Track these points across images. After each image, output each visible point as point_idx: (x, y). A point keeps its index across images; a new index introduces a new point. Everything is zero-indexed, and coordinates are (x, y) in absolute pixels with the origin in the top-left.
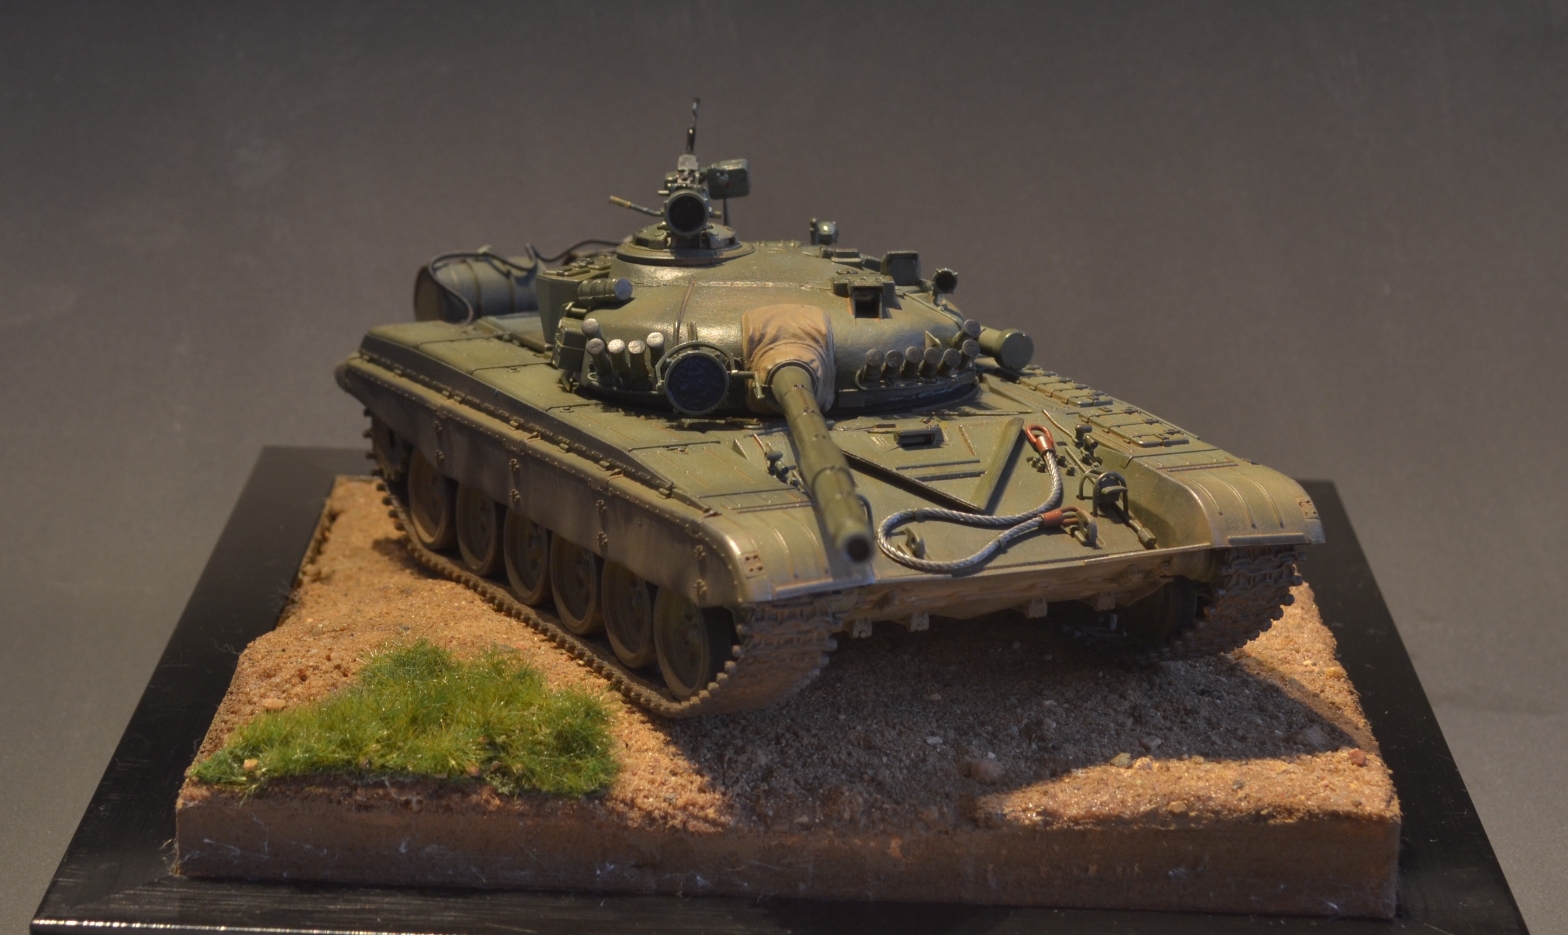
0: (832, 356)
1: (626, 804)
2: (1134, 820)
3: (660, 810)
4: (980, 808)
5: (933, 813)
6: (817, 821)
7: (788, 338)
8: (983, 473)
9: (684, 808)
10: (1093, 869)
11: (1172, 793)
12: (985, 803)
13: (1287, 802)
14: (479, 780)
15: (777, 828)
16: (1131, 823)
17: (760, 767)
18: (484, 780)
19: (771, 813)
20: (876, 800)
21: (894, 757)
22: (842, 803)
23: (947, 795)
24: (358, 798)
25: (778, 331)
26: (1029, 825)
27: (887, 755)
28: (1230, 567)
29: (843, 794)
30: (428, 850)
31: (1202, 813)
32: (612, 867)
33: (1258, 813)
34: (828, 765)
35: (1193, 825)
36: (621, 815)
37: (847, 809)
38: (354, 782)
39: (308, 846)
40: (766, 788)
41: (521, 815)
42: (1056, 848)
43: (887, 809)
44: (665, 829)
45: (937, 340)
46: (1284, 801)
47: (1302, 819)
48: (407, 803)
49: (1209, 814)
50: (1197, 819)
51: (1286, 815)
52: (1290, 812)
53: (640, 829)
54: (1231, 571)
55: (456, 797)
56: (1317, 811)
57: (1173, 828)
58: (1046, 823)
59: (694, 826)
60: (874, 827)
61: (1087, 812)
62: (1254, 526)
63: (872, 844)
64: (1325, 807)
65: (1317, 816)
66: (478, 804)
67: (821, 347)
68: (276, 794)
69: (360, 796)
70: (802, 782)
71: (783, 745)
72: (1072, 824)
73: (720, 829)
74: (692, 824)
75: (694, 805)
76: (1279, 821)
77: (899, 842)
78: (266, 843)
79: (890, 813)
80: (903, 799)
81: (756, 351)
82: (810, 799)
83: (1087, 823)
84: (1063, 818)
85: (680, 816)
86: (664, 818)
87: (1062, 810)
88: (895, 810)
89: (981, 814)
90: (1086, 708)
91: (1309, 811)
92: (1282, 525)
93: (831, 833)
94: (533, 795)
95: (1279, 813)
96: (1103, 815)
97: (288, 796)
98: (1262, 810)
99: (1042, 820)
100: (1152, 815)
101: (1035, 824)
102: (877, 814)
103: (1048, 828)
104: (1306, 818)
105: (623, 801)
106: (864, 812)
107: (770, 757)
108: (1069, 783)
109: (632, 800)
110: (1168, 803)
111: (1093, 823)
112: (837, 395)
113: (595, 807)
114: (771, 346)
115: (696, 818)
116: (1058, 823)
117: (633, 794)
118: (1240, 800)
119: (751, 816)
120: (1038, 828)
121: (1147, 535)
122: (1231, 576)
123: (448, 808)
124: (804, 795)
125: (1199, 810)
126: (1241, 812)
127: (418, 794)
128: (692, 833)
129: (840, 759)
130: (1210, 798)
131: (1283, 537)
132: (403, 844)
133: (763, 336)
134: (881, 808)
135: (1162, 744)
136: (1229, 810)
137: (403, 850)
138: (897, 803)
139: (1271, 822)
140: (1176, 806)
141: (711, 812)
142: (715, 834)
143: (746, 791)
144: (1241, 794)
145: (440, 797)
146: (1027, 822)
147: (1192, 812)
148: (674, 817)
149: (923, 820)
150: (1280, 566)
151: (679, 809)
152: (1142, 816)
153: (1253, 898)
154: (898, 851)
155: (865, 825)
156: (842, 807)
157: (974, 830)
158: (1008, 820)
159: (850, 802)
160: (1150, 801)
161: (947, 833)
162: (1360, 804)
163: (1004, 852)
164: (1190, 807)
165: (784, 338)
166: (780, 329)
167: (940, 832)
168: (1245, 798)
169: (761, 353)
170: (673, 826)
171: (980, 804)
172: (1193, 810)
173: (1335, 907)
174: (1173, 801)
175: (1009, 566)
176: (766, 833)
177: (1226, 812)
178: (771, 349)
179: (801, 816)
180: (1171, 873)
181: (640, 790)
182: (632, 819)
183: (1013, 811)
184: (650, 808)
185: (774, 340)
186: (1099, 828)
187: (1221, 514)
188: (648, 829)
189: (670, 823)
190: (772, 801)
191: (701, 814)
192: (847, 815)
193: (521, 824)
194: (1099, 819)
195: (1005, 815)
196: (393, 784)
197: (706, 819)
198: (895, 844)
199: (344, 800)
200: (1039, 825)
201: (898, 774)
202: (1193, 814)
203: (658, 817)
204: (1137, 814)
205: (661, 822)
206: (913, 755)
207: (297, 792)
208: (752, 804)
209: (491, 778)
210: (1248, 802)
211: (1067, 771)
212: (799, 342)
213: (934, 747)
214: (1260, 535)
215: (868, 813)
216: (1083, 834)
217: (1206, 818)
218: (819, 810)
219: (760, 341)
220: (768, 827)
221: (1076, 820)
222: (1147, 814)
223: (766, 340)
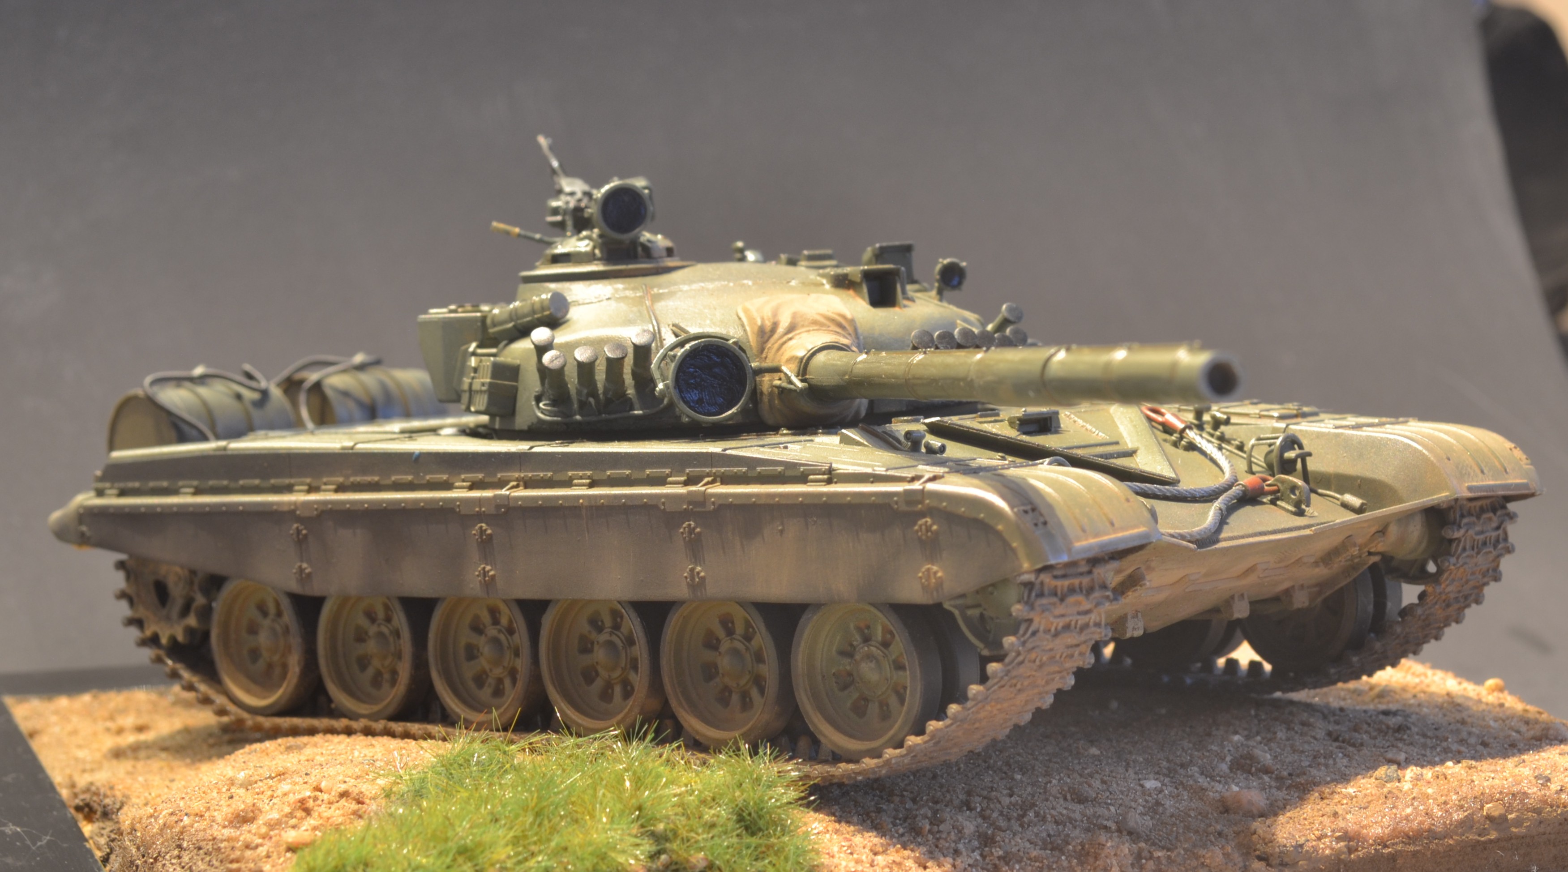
2: (1446, 835)
7: (808, 326)
11: (1484, 796)
16: (1445, 837)
17: (973, 833)
20: (1141, 850)
23: (1220, 834)
25: (792, 318)
26: (1331, 855)
28: (1460, 527)
29: (1103, 845)
31: (1522, 813)
35: (1514, 830)
40: (1001, 853)
43: (1160, 857)
49: (1530, 814)
50: (1518, 822)
57: (1493, 836)
58: (1350, 850)
61: (1394, 830)
62: (1483, 472)
67: (850, 334)
70: (1038, 843)
72: (1379, 848)
79: (1164, 861)
80: (1171, 845)
81: (769, 345)
83: (1396, 845)
84: (1367, 842)
87: (1365, 832)
88: (1169, 857)
96: (1412, 831)
99: (1345, 846)
100: (1467, 824)
101: (1337, 854)
103: (1352, 857)
107: (975, 824)
110: (1482, 807)
111: (1403, 842)
114: (790, 336)
116: (1363, 848)
118: (1557, 795)
120: (1343, 857)
121: (1356, 501)
122: (1458, 540)
125: (1518, 811)
130: (1527, 796)
131: (1511, 485)
133: (774, 325)
136: (1552, 806)
140: (1492, 810)
144: (1553, 788)
146: (1327, 852)
147: (1511, 814)
149: (1207, 866)
150: (1498, 528)
152: (1456, 827)
156: (1108, 861)
158: (1307, 851)
164: (1509, 809)
165: (803, 326)
166: (794, 315)
169: (776, 346)
174: (1487, 803)
175: (1243, 537)
177: (1549, 809)
178: (791, 339)
186: (1412, 848)
187: (1449, 459)
194: (1409, 837)
195: (1301, 846)
200: (1344, 853)
202: (1512, 817)
204: (1451, 825)
206: (1141, 802)
212: (823, 328)
214: (1492, 483)
216: (1393, 857)
217: (1527, 821)
219: (773, 330)
222: (1462, 823)
223: (781, 330)
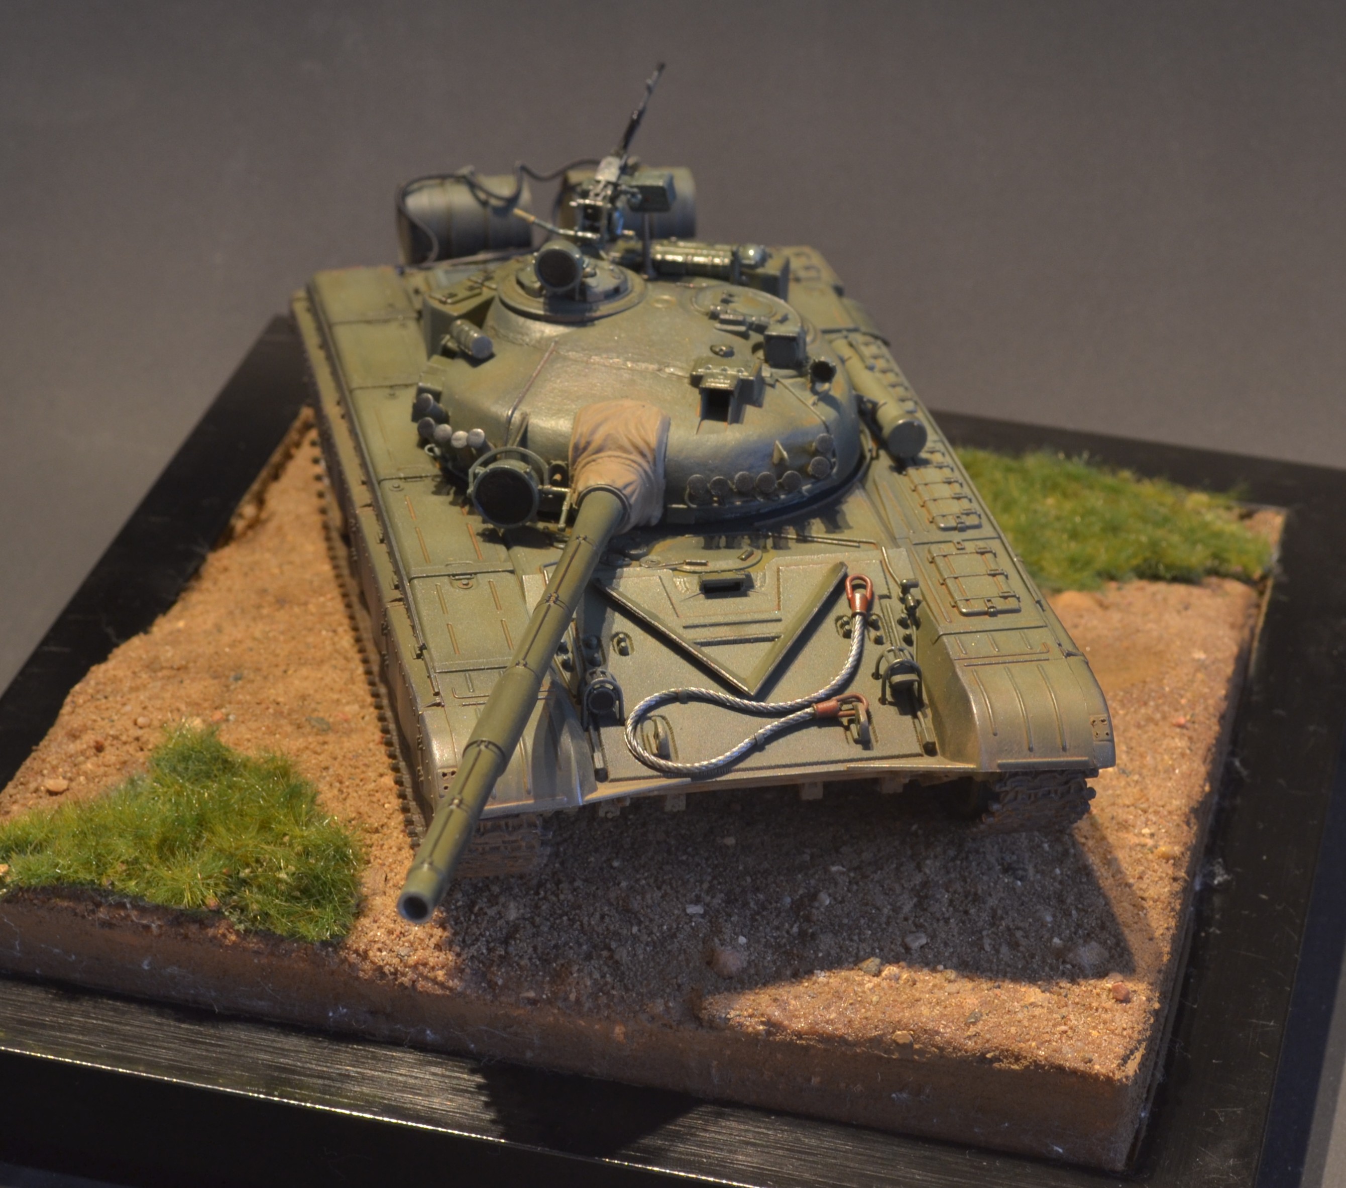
0: (661, 471)
1: (358, 955)
2: (858, 1044)
3: (390, 965)
4: (705, 1009)
5: (659, 1006)
6: (544, 997)
7: (615, 450)
8: (778, 637)
9: (415, 967)
10: (815, 1080)
11: (899, 1022)
12: (711, 1004)
13: (1015, 1047)
14: (217, 913)
15: (503, 999)
16: (855, 1046)
17: (507, 923)
18: (223, 913)
19: (500, 982)
20: (606, 984)
21: (646, 927)
22: (569, 984)
24: (101, 915)
25: (605, 440)
26: (753, 1033)
27: (640, 923)
28: (1005, 785)
29: (572, 974)
30: (169, 970)
31: (927, 1047)
32: (345, 1010)
33: (983, 1055)
34: (577, 929)
35: (916, 1057)
36: (352, 966)
37: (574, 990)
38: (99, 898)
39: (57, 951)
40: (503, 953)
41: (257, 953)
42: (779, 1056)
43: (613, 996)
44: (395, 985)
45: (785, 454)
46: (1013, 1046)
47: (1027, 1067)
48: (147, 928)
49: (934, 1049)
50: (921, 1052)
51: (1012, 1060)
52: (1017, 1059)
53: (370, 982)
54: (1007, 788)
55: (194, 928)
56: (1043, 1063)
57: (895, 1056)
58: (769, 1033)
59: (423, 987)
60: (597, 1012)
61: (811, 1028)
62: (1031, 749)
63: (597, 1027)
64: (1053, 1060)
65: (1043, 1067)
66: (215, 937)
67: (648, 462)
68: (25, 900)
69: (102, 914)
70: (539, 950)
71: (541, 896)
72: (795, 1038)
73: (448, 992)
74: (421, 985)
75: (425, 965)
76: (1004, 1065)
77: (623, 1029)
78: (17, 943)
79: (616, 1000)
80: (633, 986)
81: (579, 460)
82: (541, 973)
83: (810, 1039)
84: (787, 1031)
85: (411, 975)
86: (395, 973)
87: (786, 1023)
88: (623, 997)
89: (704, 1014)
90: (872, 880)
91: (1035, 1061)
92: (1064, 749)
93: (556, 1011)
94: (268, 936)
95: (1006, 1057)
96: (827, 1034)
97: (35, 905)
98: (989, 1052)
99: (765, 1030)
100: (876, 1041)
101: (757, 1033)
102: (603, 1000)
103: (771, 1038)
104: (1032, 1068)
105: (356, 952)
106: (591, 994)
107: (522, 911)
108: (807, 987)
109: (366, 952)
110: (894, 1032)
111: (815, 1039)
112: (666, 510)
113: (327, 955)
114: (594, 457)
115: (426, 978)
116: (781, 1035)
117: (366, 946)
118: (969, 1038)
119: (481, 983)
120: (760, 1038)
121: (927, 736)
123: (186, 937)
124: (537, 966)
125: (923, 1043)
126: (966, 1052)
127: (159, 919)
128: (421, 992)
129: (590, 924)
130: (937, 1033)
132: (146, 962)
133: (588, 444)
134: (607, 994)
135: (927, 944)
136: (954, 1048)
137: (146, 968)
138: (627, 990)
139: (996, 1065)
140: (901, 1035)
141: (440, 975)
142: (443, 996)
143: (482, 954)
144: (972, 1030)
145: (180, 924)
146: (750, 1029)
147: (916, 1044)
148: (404, 975)
149: (648, 1012)
151: (410, 967)
152: (866, 1041)
153: (976, 1130)
154: (622, 1036)
155: (590, 1008)
156: (569, 988)
157: (697, 1029)
158: (732, 1025)
159: (578, 983)
160: (876, 1027)
161: (671, 1027)
162: (1090, 1061)
163: (728, 1052)
164: (916, 1039)
165: (610, 449)
166: (608, 437)
167: (665, 1025)
168: (975, 1035)
169: (584, 462)
170: (402, 984)
171: (706, 1004)
172: (918, 1043)
173: (1061, 1150)
174: (899, 1030)
175: (761, 768)
176: (492, 1002)
177: (950, 1050)
178: (594, 461)
179: (527, 991)
180: (894, 1095)
181: (375, 942)
182: (363, 971)
183: (739, 1016)
184: (381, 963)
185: (599, 450)
186: (820, 1046)
187: (995, 735)
188: (379, 982)
189: (400, 981)
190: (503, 970)
191: (431, 975)
192: (573, 997)
193: (256, 961)
194: (823, 1038)
195: (729, 1019)
196: (134, 907)
197: (434, 981)
198: (619, 1031)
199: (89, 915)
200: (761, 1035)
201: (640, 952)
202: (917, 1046)
203: (387, 972)
204: (862, 1038)
205: (391, 977)
206: (665, 927)
207: (44, 902)
208: (484, 969)
209: (230, 912)
210: (976, 1043)
211: (810, 972)
212: (625, 455)
213: (691, 917)
214: (1039, 761)
215: (594, 996)
216: (806, 1049)
217: (930, 1052)
218: (547, 987)
219: (585, 449)
220: (495, 997)
221: (799, 1035)
222: (872, 1040)
223: (591, 449)
